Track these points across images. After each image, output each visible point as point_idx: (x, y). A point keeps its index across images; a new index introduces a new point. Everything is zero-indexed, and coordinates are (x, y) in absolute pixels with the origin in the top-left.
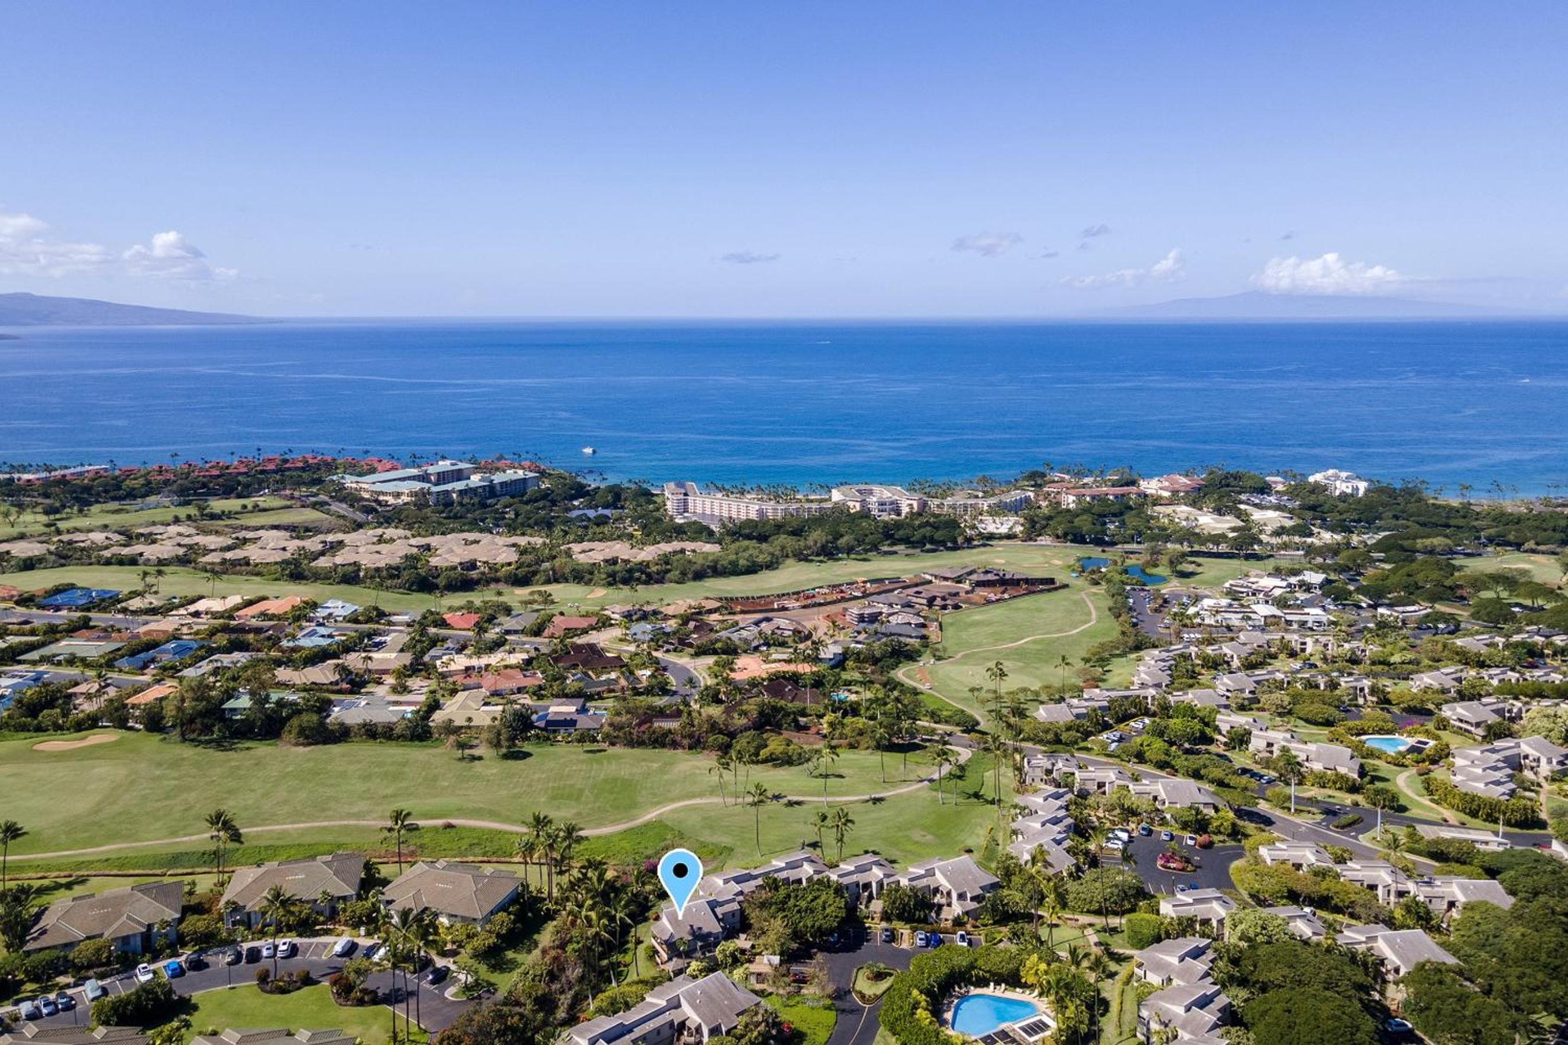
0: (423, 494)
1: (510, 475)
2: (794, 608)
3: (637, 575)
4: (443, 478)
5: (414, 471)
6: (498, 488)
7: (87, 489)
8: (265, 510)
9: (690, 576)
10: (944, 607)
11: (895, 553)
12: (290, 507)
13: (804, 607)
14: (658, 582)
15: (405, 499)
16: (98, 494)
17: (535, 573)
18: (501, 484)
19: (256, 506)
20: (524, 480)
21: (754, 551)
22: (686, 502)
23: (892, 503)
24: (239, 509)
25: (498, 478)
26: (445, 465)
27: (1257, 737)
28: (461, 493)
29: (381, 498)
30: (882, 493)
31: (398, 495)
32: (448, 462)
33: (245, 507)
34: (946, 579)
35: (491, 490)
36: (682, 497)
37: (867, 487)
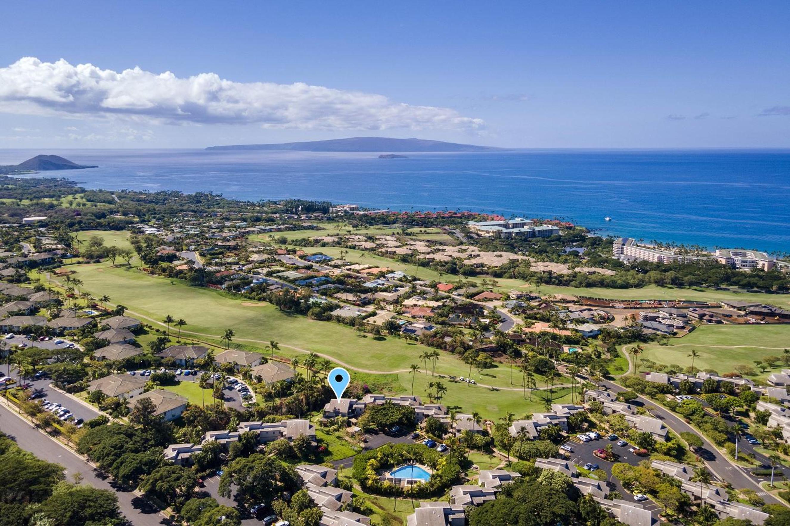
0: (499, 232)
1: (545, 227)
2: (619, 308)
3: (553, 280)
4: (515, 226)
5: (502, 222)
6: (537, 233)
7: (373, 219)
8: (428, 233)
9: (584, 285)
10: (710, 321)
11: (728, 290)
12: (439, 233)
13: (625, 308)
14: (564, 285)
15: (491, 234)
16: (378, 222)
17: (505, 273)
18: (539, 231)
19: (425, 231)
20: (551, 231)
21: (632, 276)
22: (622, 248)
23: (753, 262)
24: (418, 232)
25: (537, 229)
26: (518, 220)
27: (773, 419)
28: (517, 234)
29: (479, 233)
30: (750, 255)
31: (489, 232)
32: (519, 219)
33: (421, 231)
34: (733, 307)
35: (533, 234)
36: (621, 246)
37: (743, 251)
